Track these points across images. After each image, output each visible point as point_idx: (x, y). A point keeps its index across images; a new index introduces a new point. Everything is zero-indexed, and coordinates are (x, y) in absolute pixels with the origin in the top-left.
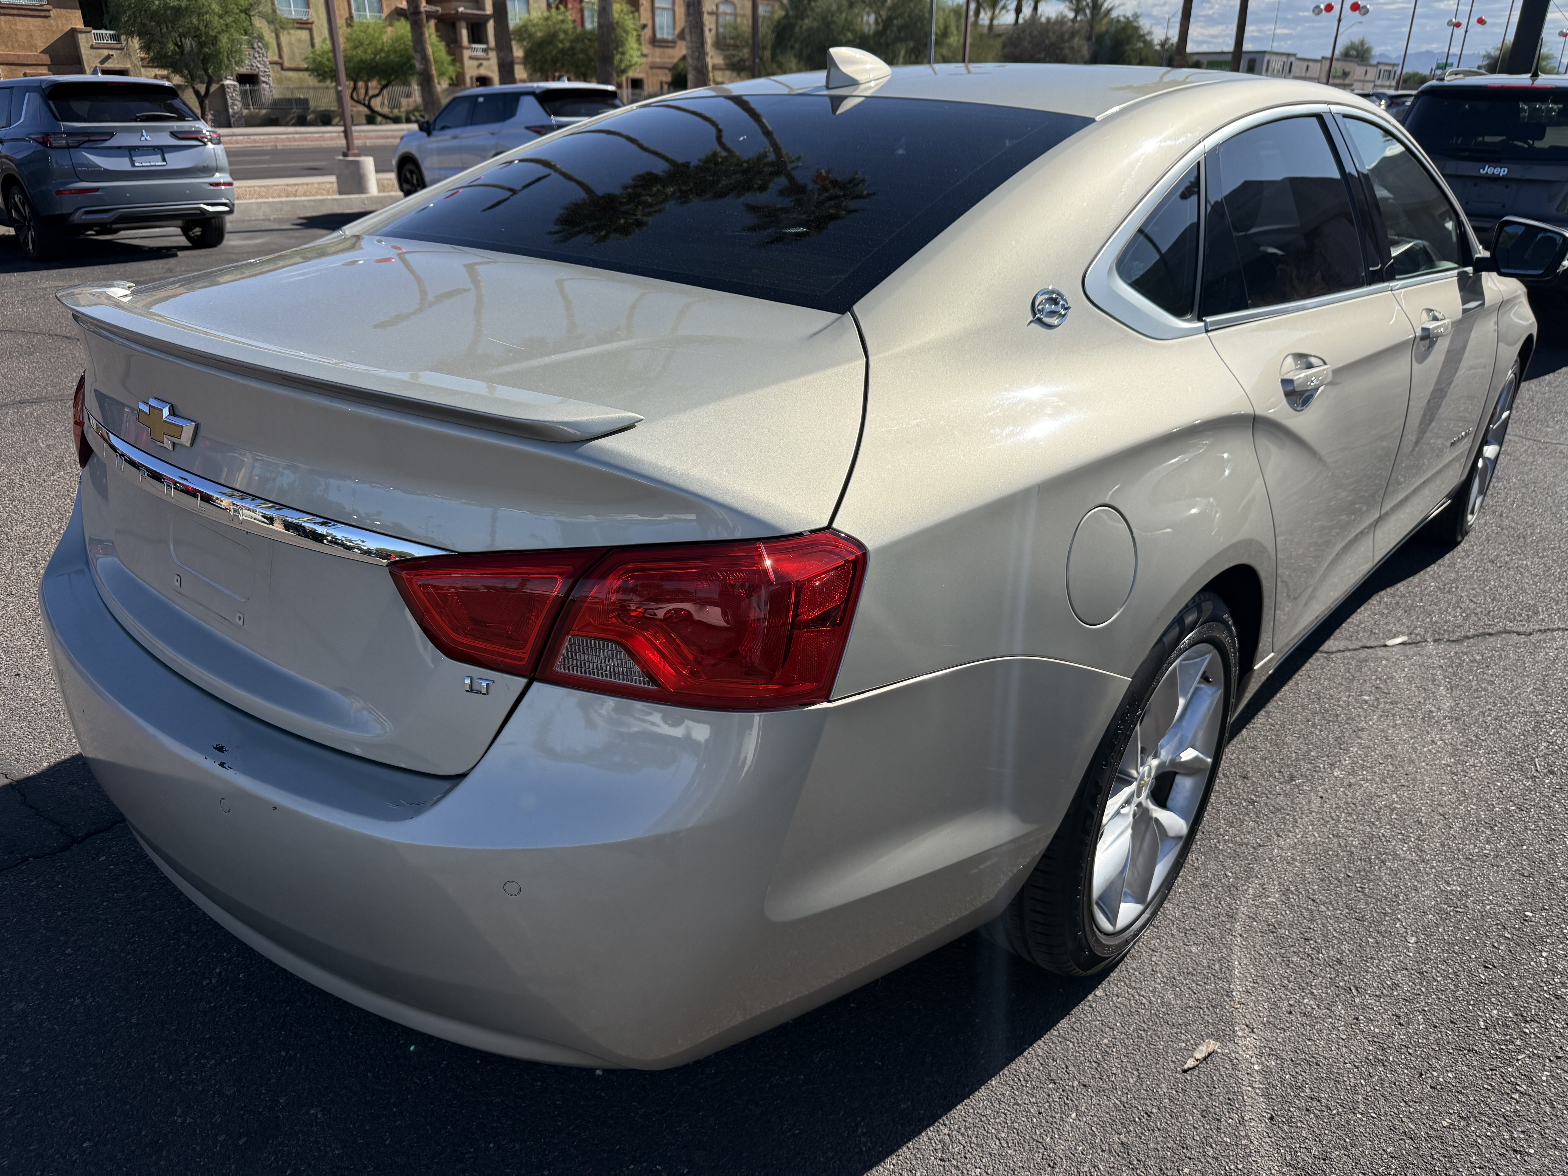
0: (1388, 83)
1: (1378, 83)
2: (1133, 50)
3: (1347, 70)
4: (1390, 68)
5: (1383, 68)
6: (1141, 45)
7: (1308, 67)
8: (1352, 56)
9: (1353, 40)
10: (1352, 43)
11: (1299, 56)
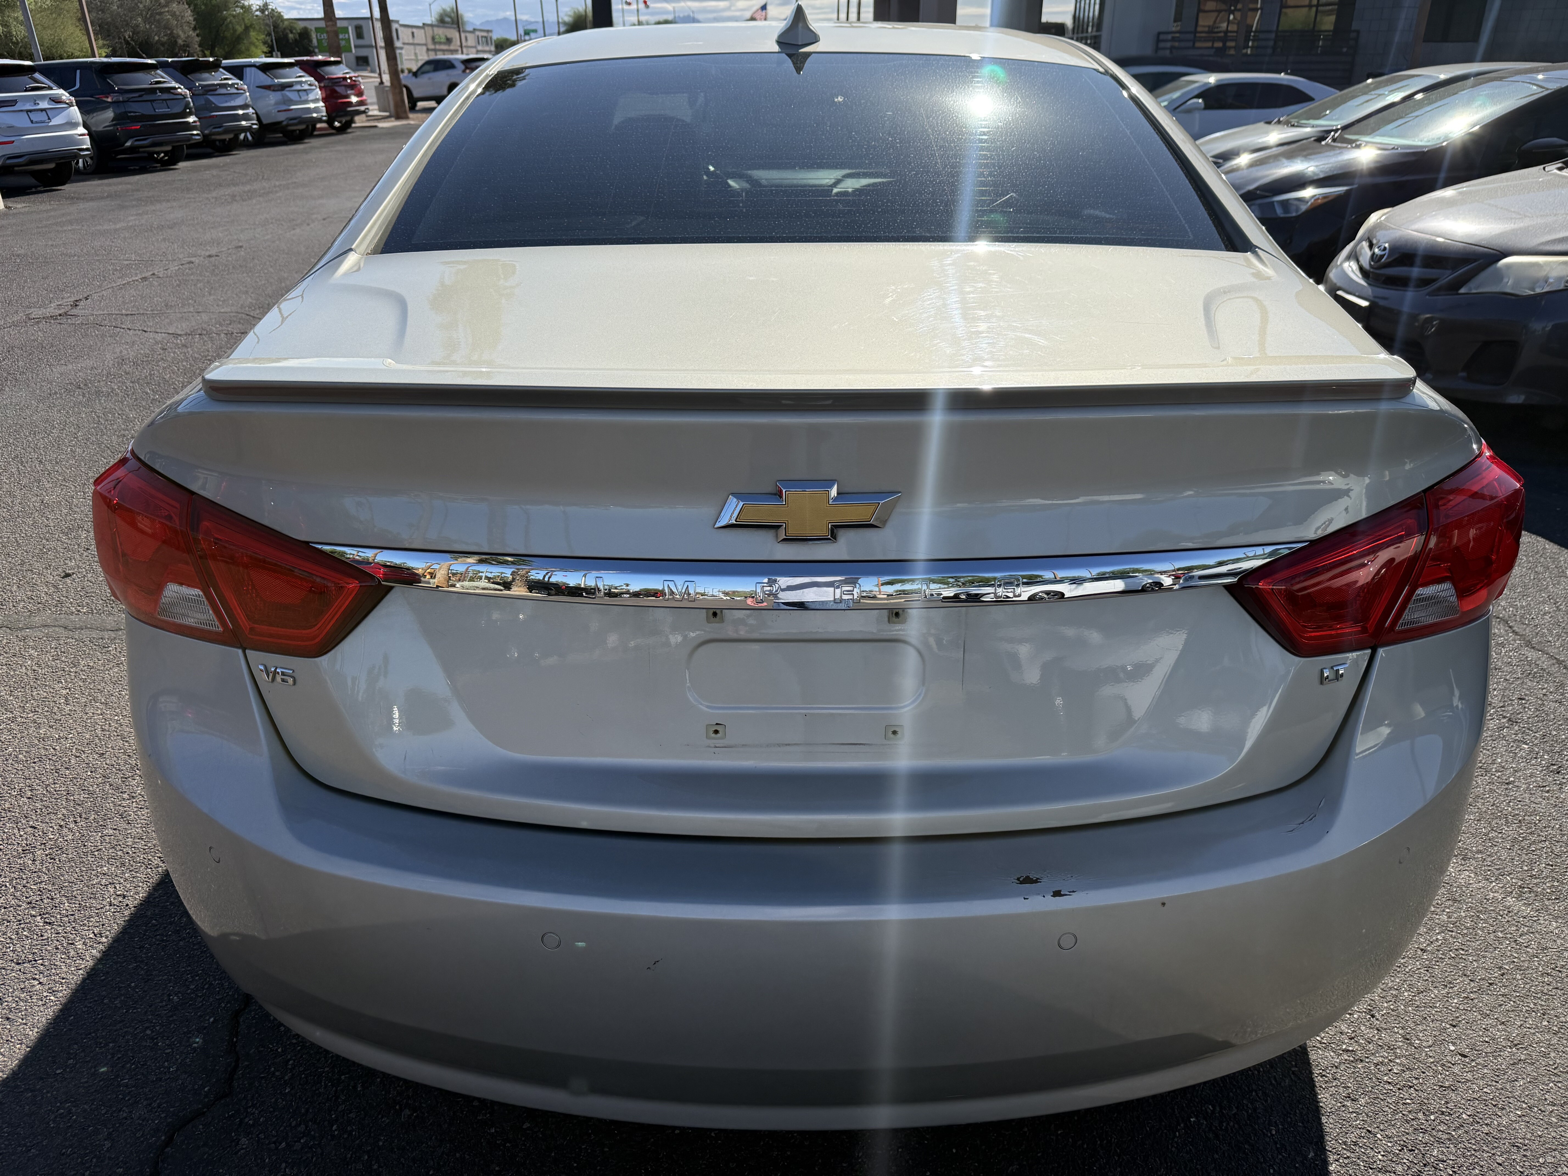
0: (487, 48)
1: (480, 48)
2: (234, 16)
3: (449, 36)
4: (485, 34)
5: (481, 34)
6: (239, 10)
7: (413, 33)
8: (448, 23)
9: (444, 7)
10: (444, 10)
11: (401, 23)
